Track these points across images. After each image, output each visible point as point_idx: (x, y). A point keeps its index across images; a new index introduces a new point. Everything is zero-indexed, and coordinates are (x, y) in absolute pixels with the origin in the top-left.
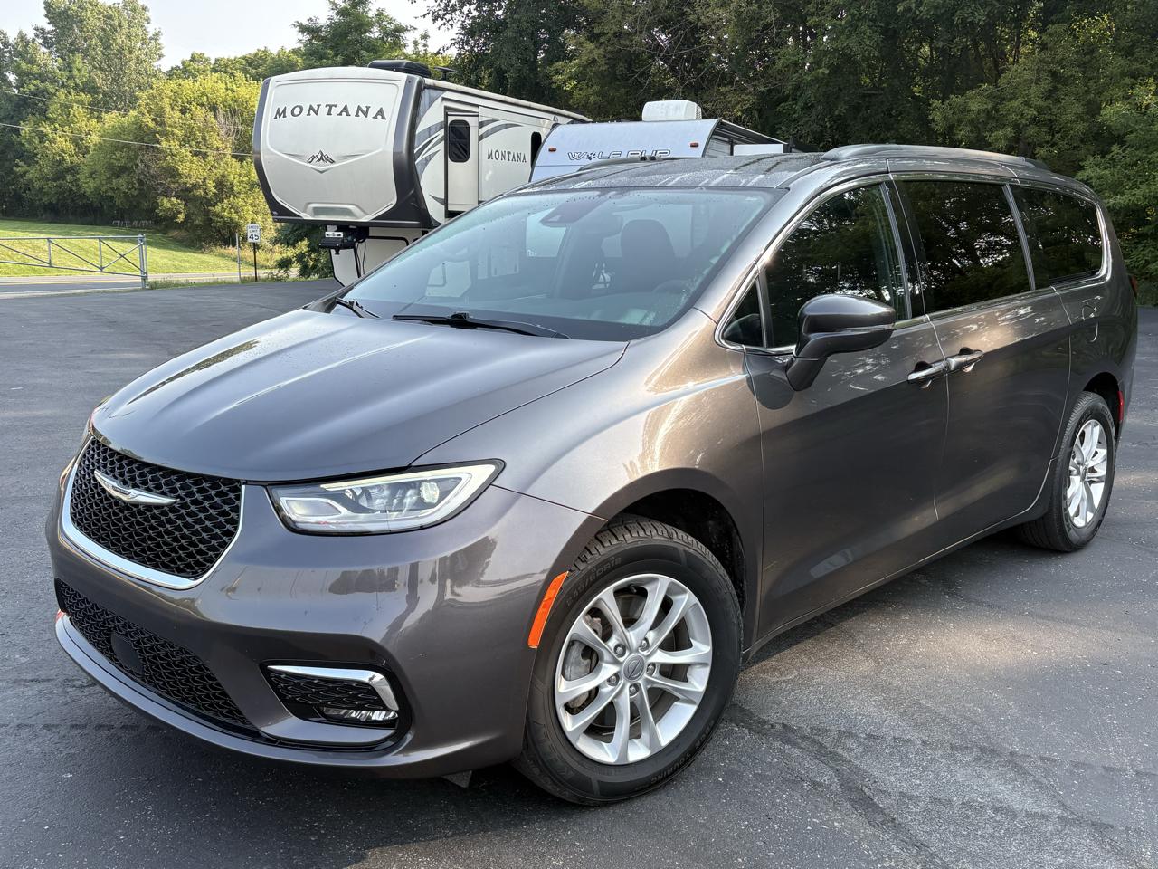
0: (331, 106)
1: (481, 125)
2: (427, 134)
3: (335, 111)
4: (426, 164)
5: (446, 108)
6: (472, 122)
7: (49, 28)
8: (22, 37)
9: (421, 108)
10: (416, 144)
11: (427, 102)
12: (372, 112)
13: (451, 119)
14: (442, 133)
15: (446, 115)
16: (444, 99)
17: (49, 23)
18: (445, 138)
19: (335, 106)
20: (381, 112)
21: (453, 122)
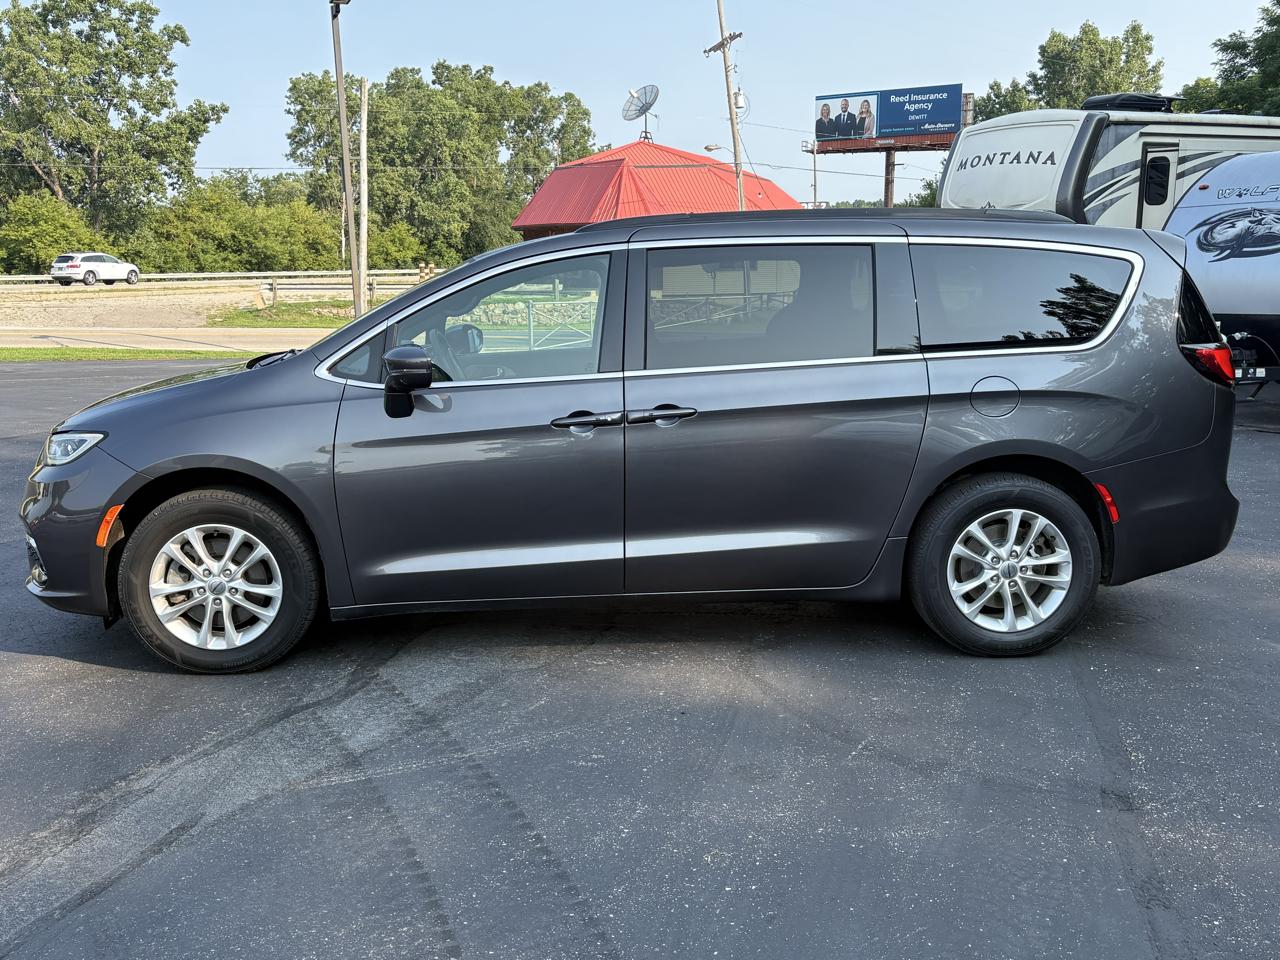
0: (1005, 154)
1: (1182, 160)
2: (1110, 176)
3: (1009, 158)
4: (1104, 210)
5: (1146, 145)
6: (1172, 157)
7: (1041, 73)
8: (1015, 85)
9: (1100, 148)
10: (1087, 189)
11: (1111, 141)
12: (1043, 158)
13: (1150, 156)
14: (1137, 173)
15: (1145, 152)
16: (1142, 134)
17: (1041, 69)
18: (1140, 179)
19: (1009, 154)
20: (1051, 157)
21: (1153, 160)
